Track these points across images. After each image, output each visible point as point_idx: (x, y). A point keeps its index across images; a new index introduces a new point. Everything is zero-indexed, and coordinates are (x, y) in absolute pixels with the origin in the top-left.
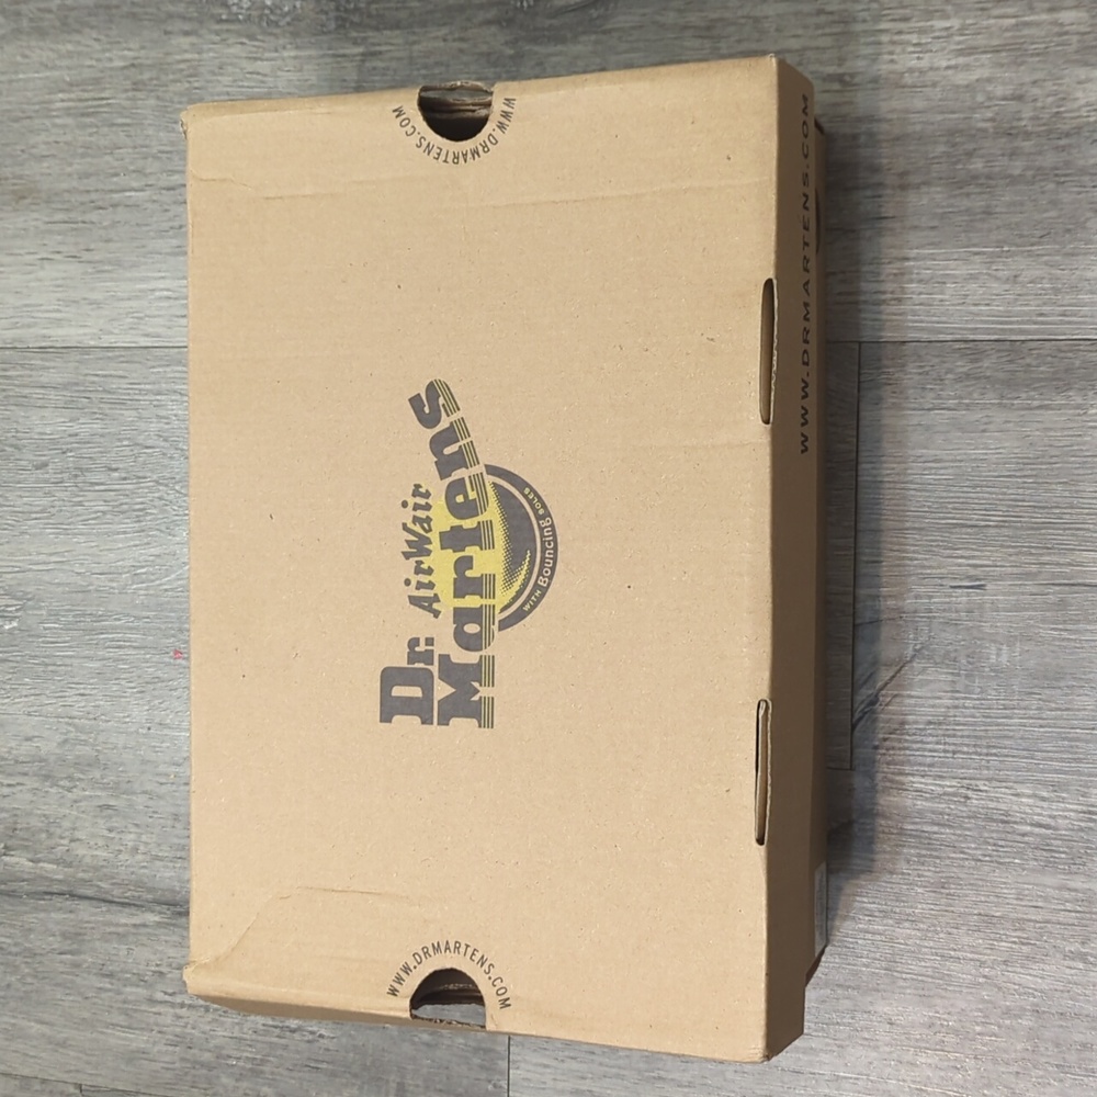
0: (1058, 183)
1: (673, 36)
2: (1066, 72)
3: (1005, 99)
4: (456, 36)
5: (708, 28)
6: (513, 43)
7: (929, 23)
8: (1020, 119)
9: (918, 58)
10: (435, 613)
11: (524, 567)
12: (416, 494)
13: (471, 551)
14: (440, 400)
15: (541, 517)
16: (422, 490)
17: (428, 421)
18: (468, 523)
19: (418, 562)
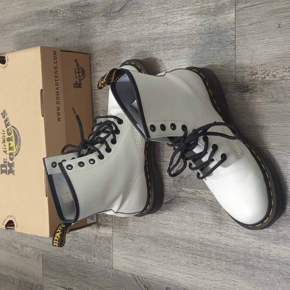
0: (211, 45)
1: (135, 16)
2: (211, 18)
3: (199, 26)
4: (97, 19)
5: (142, 14)
6: (106, 20)
7: (183, 9)
8: (202, 30)
9: (182, 17)
10: (7, 154)
11: (17, 145)
12: (3, 131)
13: (11, 142)
14: (5, 113)
15: (19, 135)
16: (4, 130)
17: (4, 117)
18: (10, 137)
19: (4, 144)
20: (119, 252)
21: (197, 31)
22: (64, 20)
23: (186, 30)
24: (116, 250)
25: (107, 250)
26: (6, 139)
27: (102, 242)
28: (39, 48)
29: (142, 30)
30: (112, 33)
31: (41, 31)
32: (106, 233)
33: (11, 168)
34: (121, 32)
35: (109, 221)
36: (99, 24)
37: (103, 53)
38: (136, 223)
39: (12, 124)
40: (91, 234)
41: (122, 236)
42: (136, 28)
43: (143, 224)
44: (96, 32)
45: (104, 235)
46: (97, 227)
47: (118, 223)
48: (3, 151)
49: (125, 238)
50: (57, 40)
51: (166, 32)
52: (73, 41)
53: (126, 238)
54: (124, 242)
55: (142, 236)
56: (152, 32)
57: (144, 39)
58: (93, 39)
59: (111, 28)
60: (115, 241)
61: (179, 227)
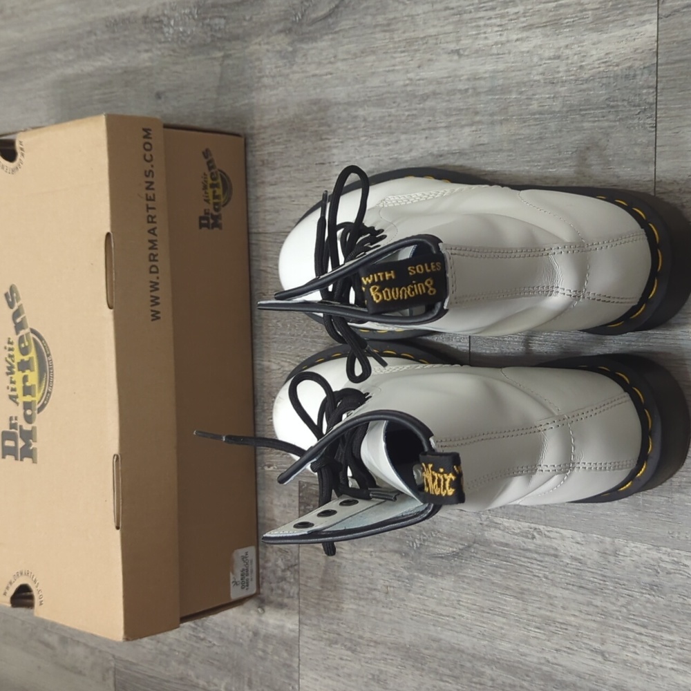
0: (583, 115)
1: (370, 32)
2: (585, 37)
3: (550, 59)
4: (266, 41)
5: (389, 25)
6: (291, 44)
7: (506, 10)
8: (559, 72)
9: (501, 35)
10: (17, 404)
11: (44, 381)
12: (9, 343)
13: (27, 372)
14: (15, 295)
15: (48, 355)
16: (11, 341)
17: (11, 305)
18: (26, 358)
20: (317, 680)
21: (543, 74)
22: (180, 42)
23: (513, 71)
24: (307, 675)
25: (284, 671)
26: (15, 364)
27: (270, 649)
28: (102, 119)
29: (389, 71)
30: (307, 77)
31: (119, 71)
32: (282, 627)
33: (28, 445)
34: (329, 76)
35: (291, 594)
36: (270, 55)
37: (281, 134)
38: (363, 606)
39: (31, 324)
40: (243, 624)
41: (324, 636)
42: (372, 65)
43: (384, 610)
44: (263, 77)
45: (276, 632)
46: (259, 607)
47: (316, 601)
48: (8, 397)
49: (332, 643)
50: (159, 96)
51: (456, 76)
52: (200, 100)
53: (336, 643)
54: (330, 655)
55: (379, 644)
56: (418, 77)
57: (393, 95)
58: (254, 94)
59: (303, 63)
60: (306, 651)
61: (485, 626)
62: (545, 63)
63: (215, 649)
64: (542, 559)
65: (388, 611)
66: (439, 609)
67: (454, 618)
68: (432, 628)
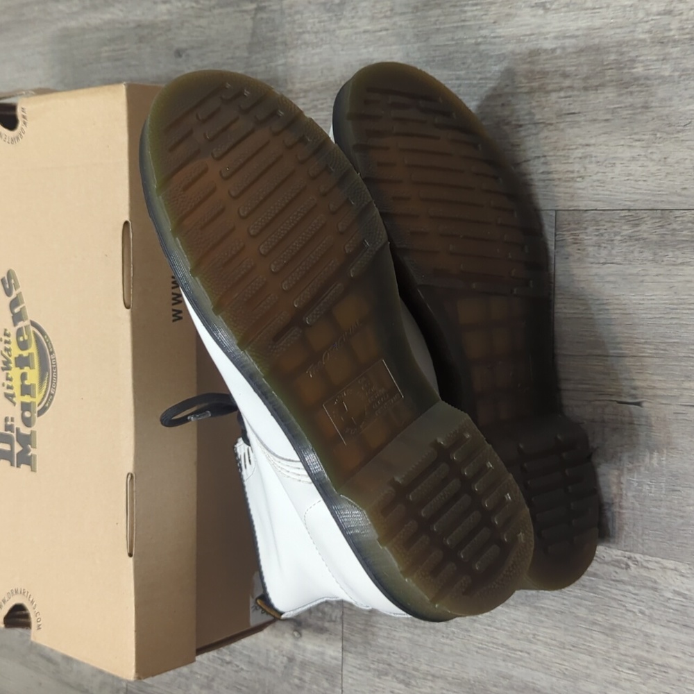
10: (14, 404)
11: (46, 381)
12: (5, 334)
13: (26, 369)
14: (13, 281)
15: (51, 353)
16: (8, 332)
17: (8, 293)
18: (25, 354)
19: (7, 374)
21: (650, 32)
23: (613, 28)
26: (12, 359)
27: (307, 677)
28: (122, 89)
29: (457, 27)
30: (356, 33)
31: (132, 25)
32: (322, 654)
33: (25, 451)
34: (384, 33)
35: (334, 618)
36: (312, 7)
37: (325, 99)
38: (419, 636)
39: (31, 315)
40: (276, 648)
41: (372, 666)
42: (437, 20)
43: (443, 640)
44: (304, 32)
45: (315, 658)
46: (295, 630)
47: (362, 627)
48: (3, 396)
49: (381, 674)
50: (178, 53)
51: (540, 34)
52: (228, 59)
53: (386, 674)
54: (378, 687)
55: (438, 677)
56: (492, 35)
57: (463, 55)
58: (292, 52)
59: (353, 17)
60: (350, 681)
61: (566, 664)
62: (652, 20)
63: (244, 674)
64: (636, 592)
65: (448, 641)
66: (510, 643)
67: (529, 653)
68: (501, 663)
